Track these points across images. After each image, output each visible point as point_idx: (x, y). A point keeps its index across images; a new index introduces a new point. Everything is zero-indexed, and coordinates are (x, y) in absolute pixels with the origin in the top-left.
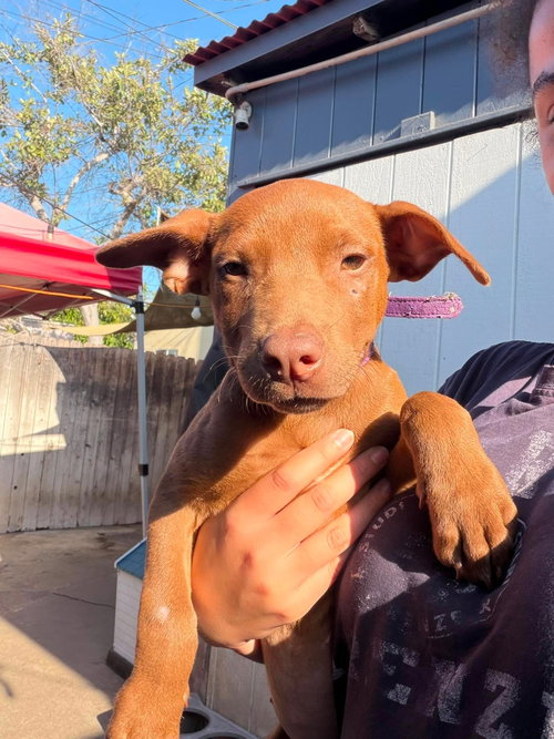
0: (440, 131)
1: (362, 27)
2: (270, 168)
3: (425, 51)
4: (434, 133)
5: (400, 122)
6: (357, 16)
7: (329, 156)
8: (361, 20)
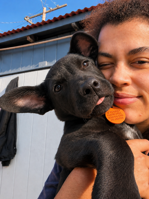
0: (48, 66)
1: (29, 39)
2: (4, 71)
3: (45, 46)
4: (46, 66)
5: (38, 63)
6: (28, 36)
7: (20, 70)
8: (29, 37)
